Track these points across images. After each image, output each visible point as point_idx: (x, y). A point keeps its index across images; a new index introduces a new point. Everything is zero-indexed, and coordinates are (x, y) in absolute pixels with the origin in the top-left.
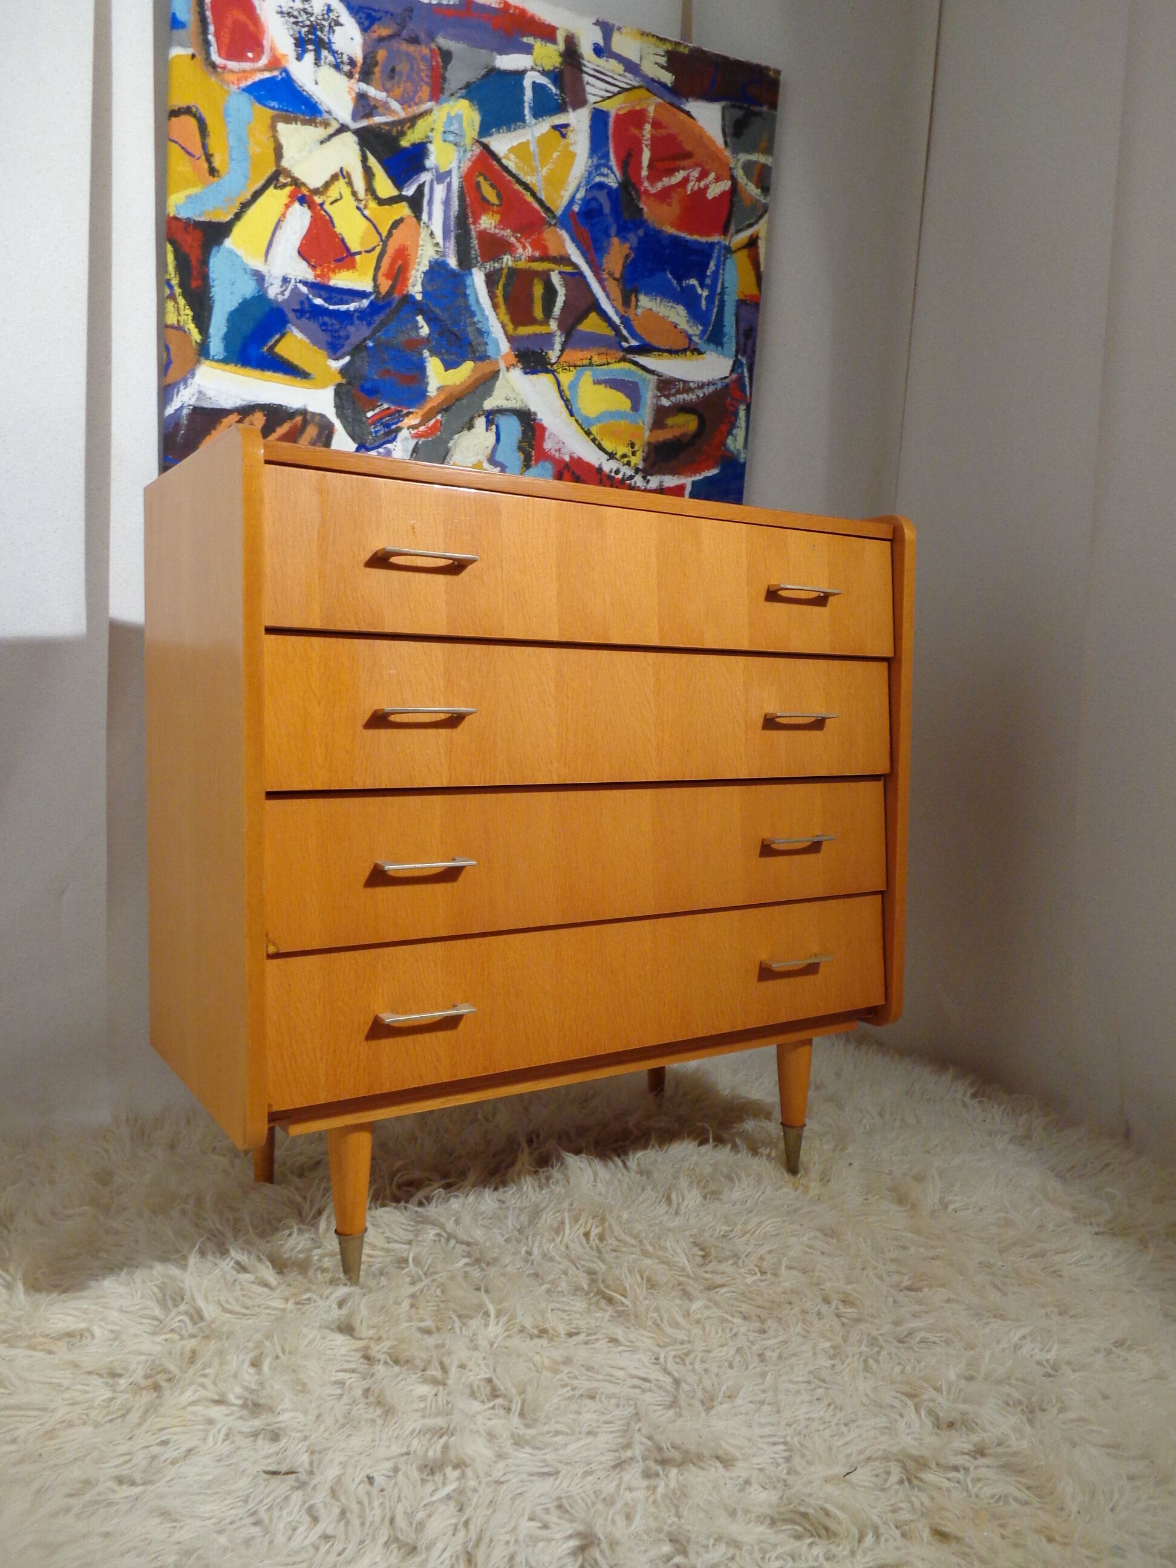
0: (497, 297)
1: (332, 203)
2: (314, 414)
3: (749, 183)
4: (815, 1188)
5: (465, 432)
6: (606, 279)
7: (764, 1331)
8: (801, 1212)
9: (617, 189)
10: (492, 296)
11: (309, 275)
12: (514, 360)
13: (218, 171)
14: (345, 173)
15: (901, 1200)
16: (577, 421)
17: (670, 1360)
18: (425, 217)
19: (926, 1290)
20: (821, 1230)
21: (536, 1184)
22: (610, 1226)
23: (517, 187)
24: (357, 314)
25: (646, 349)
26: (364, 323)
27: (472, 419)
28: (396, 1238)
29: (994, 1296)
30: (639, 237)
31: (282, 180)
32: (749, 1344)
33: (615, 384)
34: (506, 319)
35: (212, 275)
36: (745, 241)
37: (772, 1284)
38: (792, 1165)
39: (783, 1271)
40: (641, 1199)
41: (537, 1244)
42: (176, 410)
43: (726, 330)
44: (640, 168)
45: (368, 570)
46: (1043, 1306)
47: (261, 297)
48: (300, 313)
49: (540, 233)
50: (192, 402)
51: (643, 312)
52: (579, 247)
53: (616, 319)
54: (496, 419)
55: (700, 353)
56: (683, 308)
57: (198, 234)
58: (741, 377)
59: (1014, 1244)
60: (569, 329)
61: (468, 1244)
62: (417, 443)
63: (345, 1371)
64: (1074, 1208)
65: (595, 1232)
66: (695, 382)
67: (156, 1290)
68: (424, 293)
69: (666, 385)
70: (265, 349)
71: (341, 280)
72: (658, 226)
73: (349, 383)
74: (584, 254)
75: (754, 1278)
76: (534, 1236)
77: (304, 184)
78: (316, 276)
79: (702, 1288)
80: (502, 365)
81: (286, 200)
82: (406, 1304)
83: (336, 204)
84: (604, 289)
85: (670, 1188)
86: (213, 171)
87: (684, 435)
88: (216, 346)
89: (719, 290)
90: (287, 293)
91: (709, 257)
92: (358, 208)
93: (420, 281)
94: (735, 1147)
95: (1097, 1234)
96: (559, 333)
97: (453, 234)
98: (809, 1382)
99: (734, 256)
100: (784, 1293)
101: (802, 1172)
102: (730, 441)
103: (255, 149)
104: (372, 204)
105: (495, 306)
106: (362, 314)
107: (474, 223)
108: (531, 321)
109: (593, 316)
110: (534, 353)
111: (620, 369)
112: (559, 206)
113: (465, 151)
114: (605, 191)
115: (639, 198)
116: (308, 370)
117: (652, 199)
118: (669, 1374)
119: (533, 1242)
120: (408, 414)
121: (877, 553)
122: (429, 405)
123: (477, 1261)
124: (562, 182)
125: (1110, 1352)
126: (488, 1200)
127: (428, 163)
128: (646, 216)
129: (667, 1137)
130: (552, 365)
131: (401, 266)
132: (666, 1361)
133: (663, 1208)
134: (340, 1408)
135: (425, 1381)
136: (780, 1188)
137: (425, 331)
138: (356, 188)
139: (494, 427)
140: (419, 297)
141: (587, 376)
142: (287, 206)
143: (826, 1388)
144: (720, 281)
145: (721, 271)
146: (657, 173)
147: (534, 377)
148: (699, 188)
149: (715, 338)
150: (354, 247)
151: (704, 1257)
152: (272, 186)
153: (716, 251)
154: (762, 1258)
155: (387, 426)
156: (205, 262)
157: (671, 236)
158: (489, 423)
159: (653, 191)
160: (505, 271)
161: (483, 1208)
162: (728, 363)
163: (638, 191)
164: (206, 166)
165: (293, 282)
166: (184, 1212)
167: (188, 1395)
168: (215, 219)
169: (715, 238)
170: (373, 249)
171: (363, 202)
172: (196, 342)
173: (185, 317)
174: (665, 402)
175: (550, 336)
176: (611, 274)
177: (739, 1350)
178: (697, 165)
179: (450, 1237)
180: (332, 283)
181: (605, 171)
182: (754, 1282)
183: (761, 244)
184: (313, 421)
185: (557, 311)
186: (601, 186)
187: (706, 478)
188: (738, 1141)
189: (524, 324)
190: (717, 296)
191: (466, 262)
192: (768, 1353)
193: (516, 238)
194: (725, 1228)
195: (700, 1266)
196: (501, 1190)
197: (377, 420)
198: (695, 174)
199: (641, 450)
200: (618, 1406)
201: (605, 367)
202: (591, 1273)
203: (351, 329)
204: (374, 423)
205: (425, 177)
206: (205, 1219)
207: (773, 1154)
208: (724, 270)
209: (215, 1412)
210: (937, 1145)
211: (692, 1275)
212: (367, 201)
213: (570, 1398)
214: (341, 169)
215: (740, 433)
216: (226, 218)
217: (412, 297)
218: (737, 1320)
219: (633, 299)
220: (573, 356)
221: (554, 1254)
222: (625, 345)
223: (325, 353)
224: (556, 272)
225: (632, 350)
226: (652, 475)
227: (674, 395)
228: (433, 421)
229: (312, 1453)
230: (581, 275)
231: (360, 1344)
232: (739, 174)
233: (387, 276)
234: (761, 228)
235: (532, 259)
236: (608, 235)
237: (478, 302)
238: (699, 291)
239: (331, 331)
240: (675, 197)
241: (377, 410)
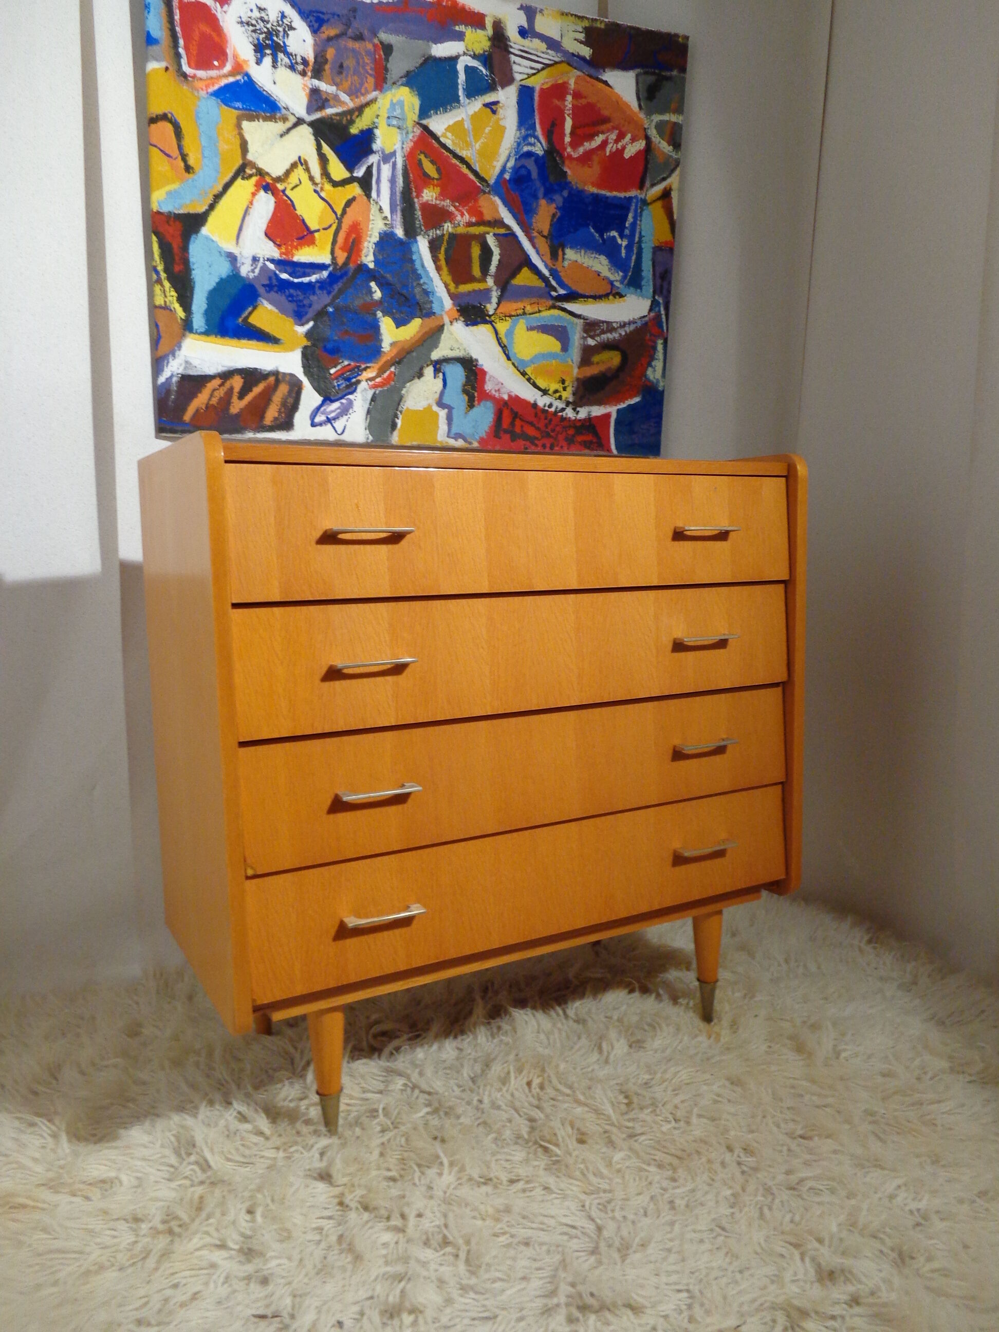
0: (439, 260)
1: (292, 189)
2: (284, 374)
3: (662, 141)
4: (726, 1036)
5: (416, 380)
6: (535, 237)
7: (674, 1180)
8: (713, 1061)
9: (543, 156)
10: (435, 259)
11: (276, 253)
12: (456, 315)
13: (193, 168)
14: (302, 161)
15: (800, 1048)
16: (513, 364)
17: (594, 1208)
18: (374, 194)
19: (816, 1138)
20: (728, 1079)
21: (489, 1034)
22: (549, 1076)
23: (454, 161)
24: (318, 285)
25: (572, 296)
26: (325, 292)
27: (421, 369)
28: (370, 1088)
29: (875, 1147)
30: (564, 198)
31: (248, 171)
32: (662, 1191)
33: (545, 329)
34: (448, 279)
35: (192, 260)
36: (659, 194)
37: (683, 1132)
38: (707, 1016)
39: (694, 1120)
40: (577, 1047)
41: (487, 1093)
42: (167, 379)
43: (644, 274)
44: (563, 135)
45: (319, 546)
46: (918, 1156)
47: (235, 276)
48: (269, 287)
49: (476, 200)
50: (181, 371)
51: (569, 264)
52: (511, 211)
53: (546, 272)
54: (443, 367)
55: (621, 296)
56: (604, 257)
57: (179, 225)
58: (659, 316)
59: (895, 1093)
60: (504, 284)
61: (429, 1093)
62: (375, 393)
63: (322, 1218)
64: (950, 1058)
65: (536, 1082)
66: (617, 322)
67: (173, 1139)
68: (376, 262)
69: (591, 327)
70: (240, 320)
71: (304, 255)
72: (580, 187)
73: (313, 345)
74: (515, 216)
75: (669, 1126)
76: (485, 1086)
77: (268, 174)
78: (281, 254)
79: (624, 1136)
80: (446, 320)
81: (253, 189)
82: (376, 1153)
83: (295, 190)
84: (534, 246)
85: (601, 1038)
86: (188, 169)
87: (610, 368)
88: (198, 321)
89: (637, 239)
90: (257, 271)
91: (628, 210)
92: (315, 191)
93: (372, 251)
94: (658, 996)
95: (970, 1082)
96: (495, 288)
97: (399, 208)
98: (712, 1230)
99: (650, 207)
100: (695, 1141)
101: (715, 1021)
102: (649, 372)
103: (223, 146)
104: (328, 187)
105: (438, 269)
106: (322, 284)
107: (418, 196)
108: (471, 279)
109: (525, 272)
110: (474, 307)
111: (550, 315)
112: (492, 175)
113: (407, 133)
114: (533, 158)
115: (563, 162)
116: (278, 336)
117: (575, 163)
118: (593, 1220)
119: (484, 1090)
120: (365, 369)
121: (773, 489)
122: (384, 359)
123: (436, 1111)
124: (494, 154)
125: (974, 1202)
126: (448, 1049)
127: (375, 147)
128: (569, 179)
129: (601, 986)
130: (490, 316)
131: (354, 240)
132: (590, 1208)
133: (595, 1056)
134: (319, 1253)
135: (388, 1229)
136: (696, 1036)
137: (378, 295)
138: (313, 173)
139: (441, 375)
140: (371, 266)
141: (522, 324)
142: (254, 194)
143: (726, 1237)
144: (638, 231)
145: (638, 222)
146: (578, 137)
147: (475, 328)
148: (617, 149)
149: (635, 282)
150: (313, 225)
151: (628, 1105)
152: (240, 177)
153: (633, 204)
154: (676, 1107)
155: (348, 379)
156: (185, 249)
157: (593, 194)
158: (437, 371)
159: (575, 155)
160: (446, 238)
161: (444, 1056)
162: (647, 303)
163: (562, 156)
164: (182, 164)
165: (261, 260)
166: (197, 1064)
167: (196, 1242)
168: (192, 211)
169: (632, 193)
170: (330, 226)
171: (320, 186)
172: (181, 319)
173: (171, 298)
174: (591, 342)
175: (488, 291)
176: (540, 233)
177: (652, 1198)
178: (614, 128)
179: (414, 1087)
180: (295, 259)
181: (532, 140)
182: (670, 1129)
183: (674, 195)
184: (284, 380)
185: (493, 268)
186: (529, 154)
187: (630, 405)
188: (661, 992)
189: (464, 283)
190: (635, 245)
191: (411, 231)
192: (678, 1202)
193: (455, 207)
194: (647, 1077)
195: (623, 1114)
196: (460, 1038)
197: (339, 375)
198: (613, 136)
199: (571, 385)
200: (548, 1252)
201: (537, 315)
202: (532, 1120)
203: (314, 298)
204: (336, 378)
205: (373, 159)
206: (214, 1070)
207: (691, 1003)
208: (641, 221)
209: (218, 1256)
210: (834, 992)
211: (616, 1123)
212: (323, 184)
213: (508, 1246)
214: (300, 158)
215: (658, 364)
216: (201, 209)
217: (366, 266)
218: (653, 1169)
219: (560, 253)
220: (510, 307)
221: (500, 1103)
222: (554, 294)
223: (292, 320)
224: (491, 234)
225: (561, 298)
226: (581, 407)
227: (598, 335)
228: (388, 372)
229: (295, 1296)
230: (513, 235)
231: (337, 1191)
232: (653, 133)
233: (342, 249)
234: (674, 181)
235: (469, 224)
236: (535, 197)
237: (423, 266)
238: (619, 241)
239: (296, 301)
240: (596, 159)
241: (339, 367)
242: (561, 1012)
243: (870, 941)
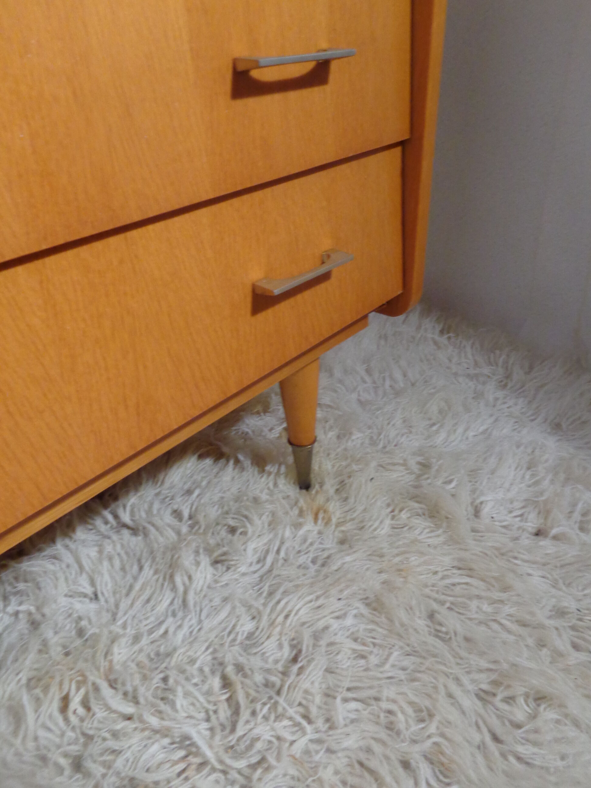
94: (237, 462)
101: (316, 485)
136: (298, 521)
207: (283, 468)
242: (110, 517)
243: (442, 332)
